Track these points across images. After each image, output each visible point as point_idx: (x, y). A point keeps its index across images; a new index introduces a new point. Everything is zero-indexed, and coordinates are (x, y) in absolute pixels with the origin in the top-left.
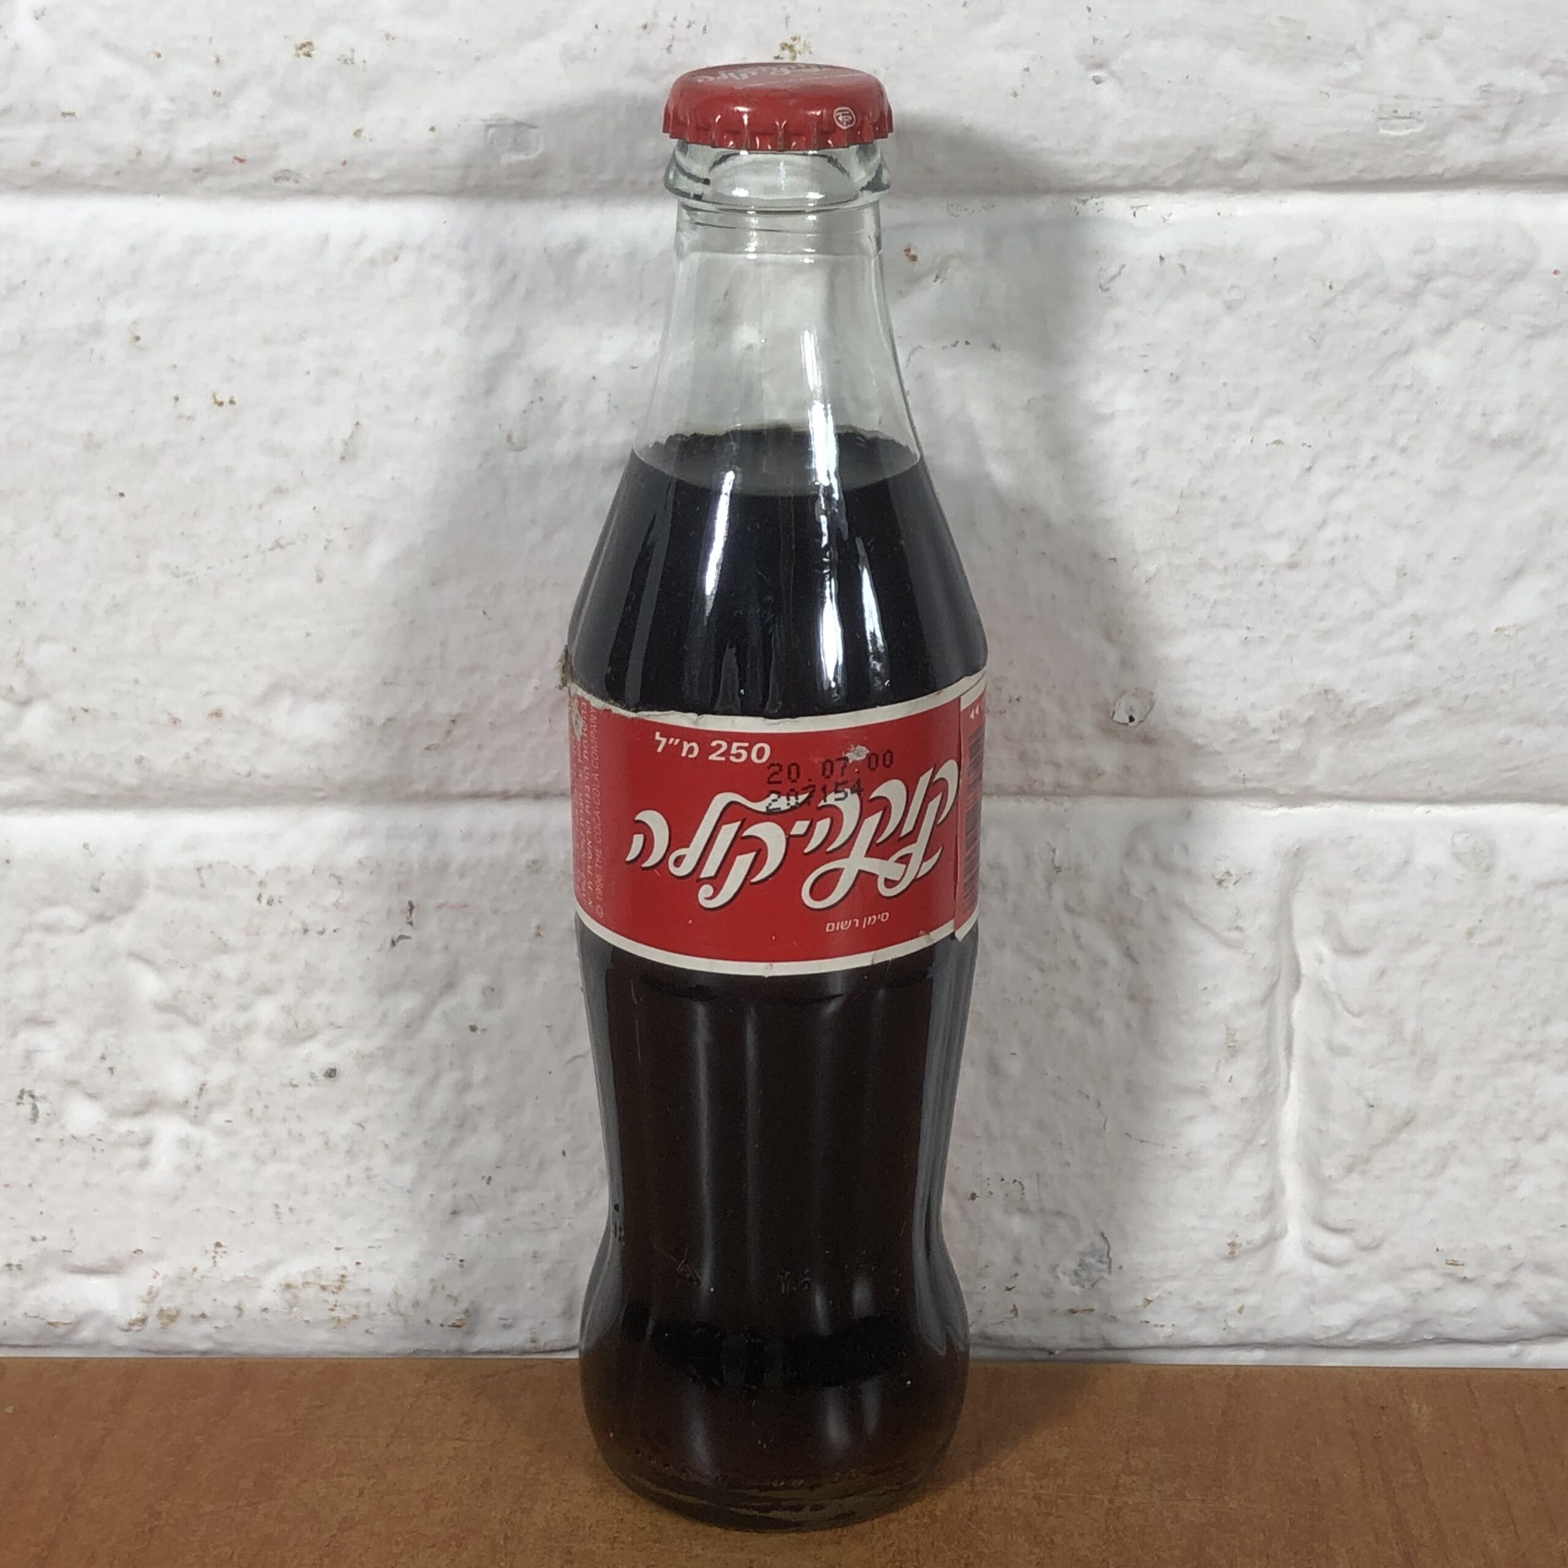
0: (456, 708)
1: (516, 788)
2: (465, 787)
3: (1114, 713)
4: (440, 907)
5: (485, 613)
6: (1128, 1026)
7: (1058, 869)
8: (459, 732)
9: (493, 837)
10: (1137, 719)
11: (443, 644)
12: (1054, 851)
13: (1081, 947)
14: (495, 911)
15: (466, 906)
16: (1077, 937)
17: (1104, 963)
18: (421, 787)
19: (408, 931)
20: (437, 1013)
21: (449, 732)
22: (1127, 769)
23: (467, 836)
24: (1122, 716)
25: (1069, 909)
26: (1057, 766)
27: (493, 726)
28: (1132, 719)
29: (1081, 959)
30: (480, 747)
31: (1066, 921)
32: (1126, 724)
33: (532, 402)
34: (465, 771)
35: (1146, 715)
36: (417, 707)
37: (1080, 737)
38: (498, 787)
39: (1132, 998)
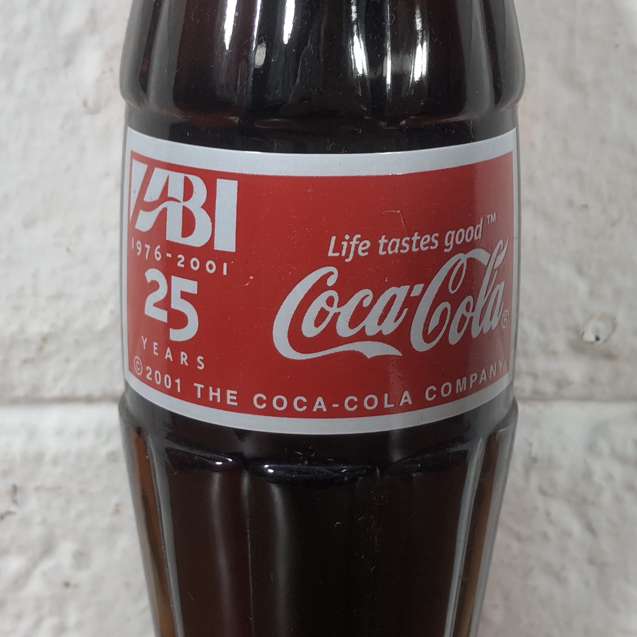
0: (46, 329)
1: (97, 393)
2: (56, 392)
3: (583, 334)
4: (38, 489)
5: (68, 250)
6: (587, 584)
7: (534, 460)
8: (50, 348)
9: (80, 433)
10: (602, 338)
11: (35, 276)
12: (531, 445)
13: (551, 522)
14: (82, 492)
15: (59, 488)
16: (548, 514)
17: (569, 534)
18: (20, 392)
19: (13, 508)
20: (38, 572)
21: (41, 349)
22: (592, 380)
23: (60, 432)
24: (590, 337)
25: (543, 492)
26: (535, 376)
27: (78, 344)
28: (598, 339)
29: (551, 531)
30: (67, 360)
31: (540, 502)
32: (592, 343)
33: (104, 72)
34: (56, 380)
35: (609, 336)
36: (14, 328)
37: (554, 354)
38: (82, 392)
39: (591, 561)
